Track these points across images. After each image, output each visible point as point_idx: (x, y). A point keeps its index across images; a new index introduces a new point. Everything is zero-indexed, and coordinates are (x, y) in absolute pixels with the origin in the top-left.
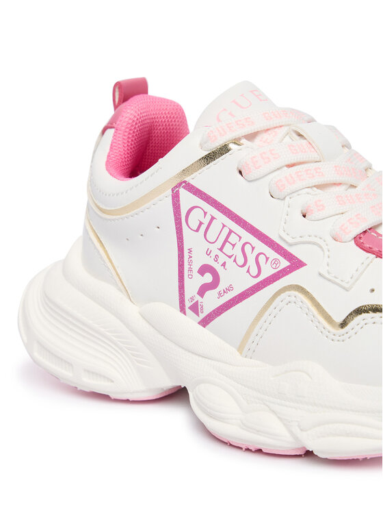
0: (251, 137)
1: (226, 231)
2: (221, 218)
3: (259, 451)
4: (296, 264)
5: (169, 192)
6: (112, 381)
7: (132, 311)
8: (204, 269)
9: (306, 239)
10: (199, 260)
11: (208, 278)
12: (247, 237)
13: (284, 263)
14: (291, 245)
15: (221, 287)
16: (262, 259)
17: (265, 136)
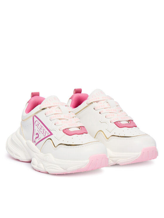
0: (50, 107)
1: (41, 126)
2: (41, 124)
3: (40, 172)
4: (51, 134)
5: (32, 117)
6: (20, 157)
7: (25, 142)
8: (37, 134)
9: (54, 129)
10: (36, 132)
11: (37, 136)
12: (44, 128)
13: (50, 134)
14: (51, 130)
15: (39, 138)
16: (46, 132)
17: (52, 108)
